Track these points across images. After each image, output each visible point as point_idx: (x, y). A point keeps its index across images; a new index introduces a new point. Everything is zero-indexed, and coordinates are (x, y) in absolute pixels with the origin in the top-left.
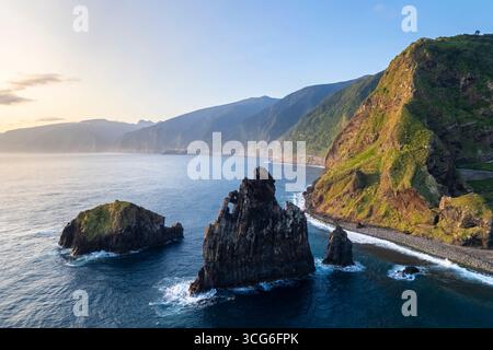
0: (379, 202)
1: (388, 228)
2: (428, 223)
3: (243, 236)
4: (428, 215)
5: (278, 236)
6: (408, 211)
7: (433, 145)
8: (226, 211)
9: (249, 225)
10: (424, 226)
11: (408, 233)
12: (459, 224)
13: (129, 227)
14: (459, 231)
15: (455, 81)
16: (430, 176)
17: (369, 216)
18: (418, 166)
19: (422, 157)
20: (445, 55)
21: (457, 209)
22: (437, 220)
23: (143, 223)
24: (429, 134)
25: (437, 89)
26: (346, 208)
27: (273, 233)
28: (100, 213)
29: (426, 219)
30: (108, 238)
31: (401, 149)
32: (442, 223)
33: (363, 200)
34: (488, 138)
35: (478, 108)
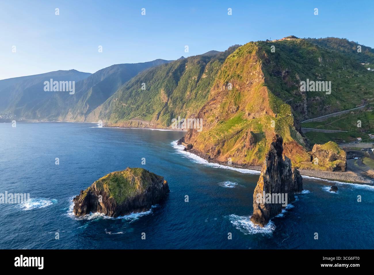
2: (307, 161)
4: (307, 156)
6: (293, 155)
10: (306, 163)
12: (328, 160)
14: (328, 164)
18: (290, 127)
20: (274, 57)
21: (325, 151)
22: (312, 159)
26: (248, 157)
29: (306, 159)
31: (276, 116)
32: (316, 160)
33: (260, 151)
34: (299, 108)
35: (293, 90)
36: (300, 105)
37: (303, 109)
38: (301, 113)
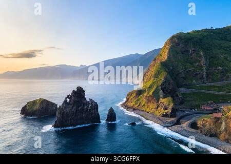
0: (143, 100)
1: (143, 111)
3: (71, 110)
4: (156, 106)
5: (85, 110)
6: (150, 104)
7: (166, 78)
8: (66, 101)
9: (74, 106)
10: (153, 109)
11: (148, 112)
12: (163, 109)
13: (43, 108)
14: (162, 111)
15: (187, 51)
16: (161, 91)
17: (139, 106)
18: (158, 87)
19: (160, 83)
20: (184, 41)
21: (163, 103)
22: (158, 107)
23: (48, 106)
24: (165, 74)
25: (179, 55)
26: (132, 103)
27: (83, 109)
28: (34, 102)
29: (154, 107)
30: (35, 111)
31: (154, 80)
32: (159, 109)
33: (138, 100)
34: (199, 75)
35: (196, 63)
36: (200, 73)
37: (203, 76)
38: (200, 79)
